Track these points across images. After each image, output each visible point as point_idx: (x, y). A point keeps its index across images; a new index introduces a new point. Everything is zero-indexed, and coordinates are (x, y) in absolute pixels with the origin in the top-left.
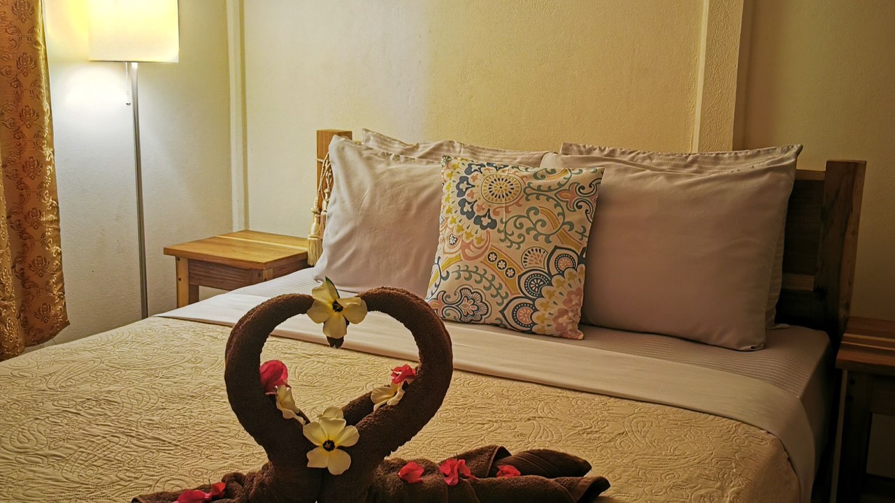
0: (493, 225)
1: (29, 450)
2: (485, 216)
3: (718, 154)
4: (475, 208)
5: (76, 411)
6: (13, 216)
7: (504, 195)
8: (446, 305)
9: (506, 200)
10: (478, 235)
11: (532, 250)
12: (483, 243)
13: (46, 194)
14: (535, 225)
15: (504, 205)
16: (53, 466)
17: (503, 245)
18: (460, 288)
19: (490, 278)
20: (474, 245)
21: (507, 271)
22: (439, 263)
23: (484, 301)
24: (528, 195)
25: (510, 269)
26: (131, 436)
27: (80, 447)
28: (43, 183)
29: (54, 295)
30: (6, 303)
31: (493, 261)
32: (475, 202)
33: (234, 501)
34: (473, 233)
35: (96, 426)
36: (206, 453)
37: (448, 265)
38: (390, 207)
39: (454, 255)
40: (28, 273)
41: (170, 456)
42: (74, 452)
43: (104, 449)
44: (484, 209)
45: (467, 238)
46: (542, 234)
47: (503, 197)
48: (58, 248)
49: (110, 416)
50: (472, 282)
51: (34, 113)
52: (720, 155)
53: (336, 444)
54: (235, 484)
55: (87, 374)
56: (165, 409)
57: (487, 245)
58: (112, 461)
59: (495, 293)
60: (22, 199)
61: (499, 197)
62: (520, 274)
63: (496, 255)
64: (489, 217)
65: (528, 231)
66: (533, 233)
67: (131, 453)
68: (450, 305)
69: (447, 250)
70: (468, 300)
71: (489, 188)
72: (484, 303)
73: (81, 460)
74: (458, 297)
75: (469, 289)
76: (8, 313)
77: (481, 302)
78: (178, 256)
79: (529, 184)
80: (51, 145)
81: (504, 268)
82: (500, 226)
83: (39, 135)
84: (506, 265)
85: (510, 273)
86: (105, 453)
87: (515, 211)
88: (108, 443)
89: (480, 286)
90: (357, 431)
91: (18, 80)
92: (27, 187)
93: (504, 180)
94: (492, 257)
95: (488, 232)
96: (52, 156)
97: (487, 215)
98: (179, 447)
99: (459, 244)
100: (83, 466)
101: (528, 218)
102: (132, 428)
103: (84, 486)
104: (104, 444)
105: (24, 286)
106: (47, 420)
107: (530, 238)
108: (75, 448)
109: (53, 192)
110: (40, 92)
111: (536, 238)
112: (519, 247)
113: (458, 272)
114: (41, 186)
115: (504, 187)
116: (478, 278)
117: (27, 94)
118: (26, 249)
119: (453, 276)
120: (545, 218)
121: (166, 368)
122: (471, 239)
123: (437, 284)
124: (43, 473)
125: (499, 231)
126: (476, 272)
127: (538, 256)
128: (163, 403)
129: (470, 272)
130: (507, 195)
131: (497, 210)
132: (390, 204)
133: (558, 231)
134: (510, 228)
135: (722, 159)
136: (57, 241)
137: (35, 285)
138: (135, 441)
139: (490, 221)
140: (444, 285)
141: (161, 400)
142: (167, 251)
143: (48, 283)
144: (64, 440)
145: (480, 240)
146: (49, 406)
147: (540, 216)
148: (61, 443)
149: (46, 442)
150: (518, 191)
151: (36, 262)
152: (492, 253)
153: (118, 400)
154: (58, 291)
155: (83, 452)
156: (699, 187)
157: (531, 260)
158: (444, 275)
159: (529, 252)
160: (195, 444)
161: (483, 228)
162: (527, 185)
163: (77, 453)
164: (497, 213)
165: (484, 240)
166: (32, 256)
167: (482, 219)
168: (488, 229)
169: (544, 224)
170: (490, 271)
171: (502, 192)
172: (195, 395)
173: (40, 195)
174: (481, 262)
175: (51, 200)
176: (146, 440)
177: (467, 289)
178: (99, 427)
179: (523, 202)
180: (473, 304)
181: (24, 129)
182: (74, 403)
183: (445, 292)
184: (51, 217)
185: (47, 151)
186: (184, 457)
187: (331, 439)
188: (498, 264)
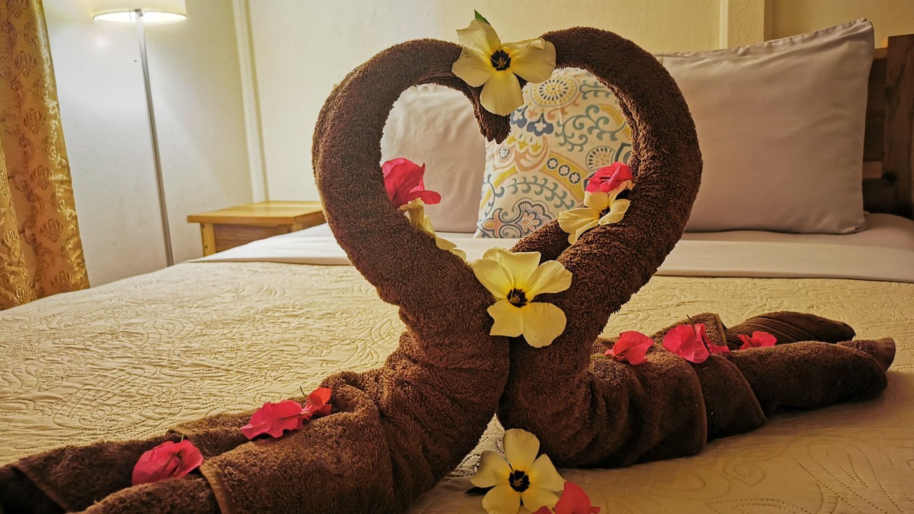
0: (549, 129)
1: (8, 395)
2: (538, 122)
3: (770, 43)
4: (527, 115)
5: (83, 347)
6: (17, 176)
7: (559, 96)
8: (504, 224)
9: (560, 101)
10: (534, 142)
11: (598, 150)
12: (539, 150)
13: (53, 150)
14: (597, 123)
15: (559, 107)
16: (42, 410)
17: (563, 150)
18: (519, 203)
19: (552, 187)
20: (529, 154)
21: (570, 177)
22: (490, 181)
23: (546, 213)
24: (585, 93)
25: (574, 173)
26: (160, 366)
27: (86, 385)
28: (47, 137)
29: (72, 262)
30: (13, 268)
31: (553, 168)
32: (525, 108)
33: (355, 414)
34: (527, 141)
35: (111, 360)
36: (272, 375)
37: (502, 180)
38: (428, 133)
39: (507, 169)
40: (40, 238)
41: (220, 382)
42: (76, 391)
43: (122, 384)
44: (536, 114)
45: (521, 148)
46: (606, 132)
47: (557, 98)
48: (73, 211)
49: (131, 348)
50: (531, 195)
51: (31, 59)
52: (773, 44)
53: (530, 295)
54: (348, 388)
55: (102, 312)
56: (205, 335)
57: (545, 150)
58: (132, 397)
59: (558, 202)
60: (26, 158)
61: (553, 99)
62: (585, 178)
63: (556, 160)
64: (544, 122)
65: (590, 130)
66: (596, 132)
67: (162, 385)
68: (508, 223)
69: (498, 165)
70: (528, 214)
71: (540, 92)
72: (547, 216)
73: (87, 399)
74: (517, 212)
75: (529, 203)
76: (17, 280)
77: (544, 214)
78: (203, 222)
79: (584, 81)
80: (54, 97)
81: (567, 174)
82: (558, 129)
83: (39, 84)
84: (569, 170)
85: (575, 178)
86: (123, 388)
87: (572, 111)
88: (128, 376)
89: (542, 197)
90: (563, 268)
91: (9, 24)
92: (30, 143)
93: (556, 81)
94: (553, 164)
95: (545, 138)
96: (56, 110)
97: (542, 119)
98: (231, 372)
99: (513, 156)
100: (88, 407)
101: (588, 116)
102: (163, 357)
103: (88, 432)
104: (122, 377)
105: (37, 253)
106: (42, 360)
107: (593, 137)
108: (80, 386)
109: (61, 149)
110: (36, 36)
111: (599, 136)
112: (582, 150)
113: (515, 185)
114: (46, 141)
115: (556, 88)
116: (538, 189)
117: (20, 38)
118: (35, 213)
119: (508, 191)
120: (607, 115)
121: (202, 300)
122: (525, 148)
123: (491, 203)
124: (24, 421)
125: (557, 135)
126: (535, 183)
127: (605, 156)
128: (202, 330)
129: (528, 184)
130: (561, 96)
131: (552, 113)
132: (426, 130)
133: (623, 127)
134: (569, 129)
135: (776, 47)
136: (71, 204)
137: (49, 252)
138: (167, 370)
139: (545, 126)
140: (499, 203)
141: (198, 327)
142: (191, 219)
143: (63, 249)
144: (62, 378)
145: (536, 147)
146: (49, 345)
147: (601, 113)
148: (58, 382)
149: (35, 384)
150: (573, 90)
151: (47, 226)
152: (552, 159)
153: (142, 331)
154: (76, 258)
155: (90, 390)
156: (773, 65)
157: (597, 162)
158: (498, 191)
159: (594, 153)
160: (254, 366)
161: (538, 134)
162: (582, 83)
163: (81, 391)
164: (552, 117)
165: (540, 147)
166: (41, 220)
167: (536, 125)
168: (545, 134)
169: (607, 121)
170: (551, 181)
171: (556, 93)
172: (243, 318)
173: (46, 152)
174: (540, 171)
175: (59, 158)
176: (184, 369)
177: (526, 202)
178: (116, 360)
179: (580, 100)
180: (535, 219)
181: (22, 79)
182: (83, 339)
183: (501, 210)
184: (60, 176)
185: (50, 104)
186: (242, 382)
187: (518, 288)
188: (560, 171)
